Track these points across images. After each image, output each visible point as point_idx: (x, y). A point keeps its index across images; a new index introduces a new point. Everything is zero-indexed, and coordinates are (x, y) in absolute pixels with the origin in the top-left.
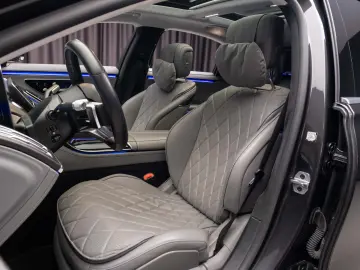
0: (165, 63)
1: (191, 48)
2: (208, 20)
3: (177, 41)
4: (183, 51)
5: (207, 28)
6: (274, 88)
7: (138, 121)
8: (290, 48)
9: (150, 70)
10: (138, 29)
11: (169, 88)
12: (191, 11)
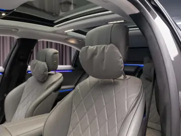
0: (39, 62)
1: (57, 51)
2: (66, 34)
3: (47, 48)
4: (51, 54)
5: (66, 39)
6: (125, 77)
7: (20, 106)
8: (148, 48)
9: (29, 67)
10: (18, 39)
11: (43, 80)
12: (55, 28)
